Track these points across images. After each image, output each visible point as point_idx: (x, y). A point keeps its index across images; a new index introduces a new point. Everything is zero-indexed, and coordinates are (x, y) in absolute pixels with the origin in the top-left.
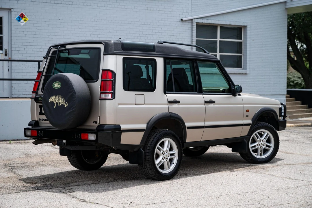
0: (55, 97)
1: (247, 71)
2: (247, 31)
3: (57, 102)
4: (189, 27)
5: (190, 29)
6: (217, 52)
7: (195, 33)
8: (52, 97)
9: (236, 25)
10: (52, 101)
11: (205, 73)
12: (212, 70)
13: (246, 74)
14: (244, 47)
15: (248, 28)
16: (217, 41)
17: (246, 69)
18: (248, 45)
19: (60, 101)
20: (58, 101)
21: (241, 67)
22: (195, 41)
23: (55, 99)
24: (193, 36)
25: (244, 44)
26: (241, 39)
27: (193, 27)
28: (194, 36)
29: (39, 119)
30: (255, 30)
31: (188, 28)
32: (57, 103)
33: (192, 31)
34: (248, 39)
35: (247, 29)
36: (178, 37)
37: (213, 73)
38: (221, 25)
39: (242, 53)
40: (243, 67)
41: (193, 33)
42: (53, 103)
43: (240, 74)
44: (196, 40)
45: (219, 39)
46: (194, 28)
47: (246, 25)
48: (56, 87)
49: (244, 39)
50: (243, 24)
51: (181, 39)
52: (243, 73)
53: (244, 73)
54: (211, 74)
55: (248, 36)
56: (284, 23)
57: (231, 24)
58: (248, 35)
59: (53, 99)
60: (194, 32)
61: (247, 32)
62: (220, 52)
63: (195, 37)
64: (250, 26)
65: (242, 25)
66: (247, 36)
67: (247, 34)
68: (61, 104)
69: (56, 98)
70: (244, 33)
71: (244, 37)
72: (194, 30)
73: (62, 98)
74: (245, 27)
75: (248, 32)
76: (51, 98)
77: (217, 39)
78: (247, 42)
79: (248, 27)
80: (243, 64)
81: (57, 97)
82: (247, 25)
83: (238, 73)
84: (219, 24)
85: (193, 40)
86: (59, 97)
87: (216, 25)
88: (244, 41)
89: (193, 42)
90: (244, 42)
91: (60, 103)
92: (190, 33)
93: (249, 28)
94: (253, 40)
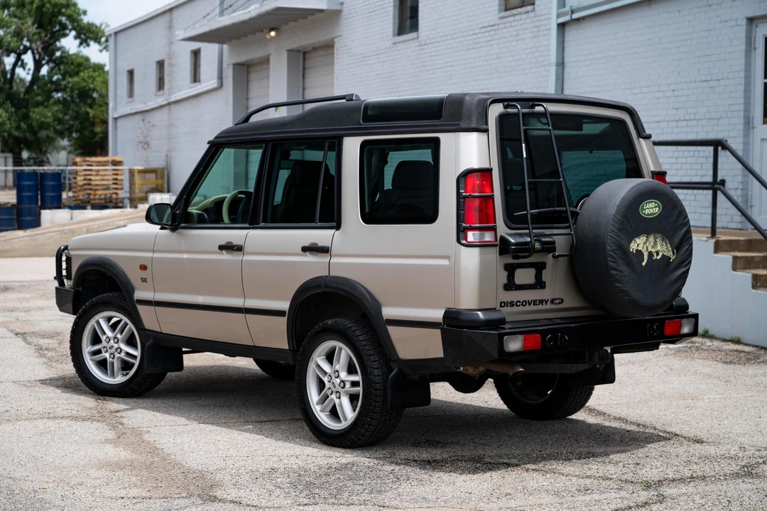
0: (645, 238)
3: (650, 250)
8: (637, 240)
10: (637, 250)
19: (659, 248)
20: (653, 247)
23: (645, 243)
29: (501, 303)
32: (650, 254)
42: (639, 253)
48: (648, 215)
59: (640, 244)
68: (661, 254)
69: (647, 240)
73: (663, 240)
76: (633, 241)
81: (651, 239)
86: (655, 238)
91: (658, 253)
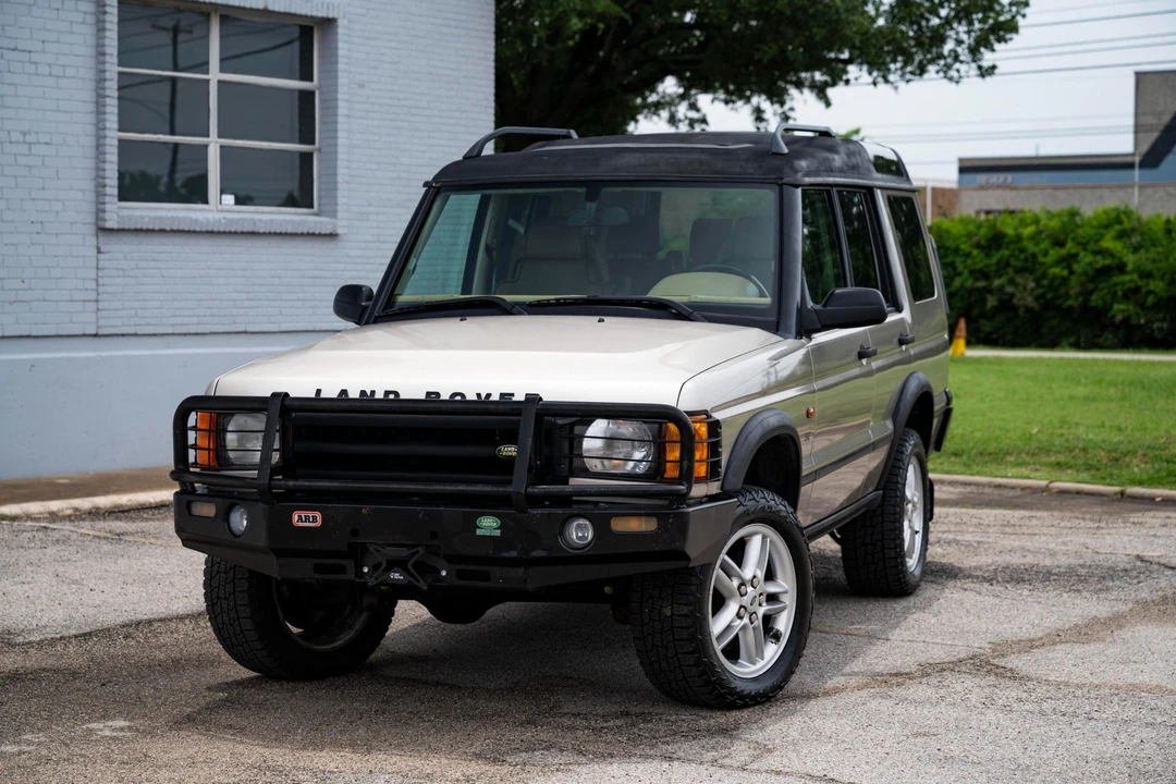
1: (341, 225)
2: (336, 41)
4: (85, 13)
5: (91, 19)
6: (208, 136)
7: (115, 43)
9: (293, 11)
11: (163, 227)
12: (193, 215)
13: (332, 236)
14: (322, 116)
15: (341, 31)
16: (208, 81)
17: (333, 214)
18: (340, 104)
21: (311, 206)
22: (116, 77)
24: (104, 54)
25: (321, 101)
26: (311, 80)
27: (105, 13)
28: (111, 55)
30: (367, 38)
31: (80, 17)
33: (100, 29)
34: (343, 80)
35: (337, 33)
36: (35, 57)
37: (198, 229)
38: (223, 13)
39: (313, 143)
40: (319, 205)
41: (107, 42)
43: (308, 234)
44: (120, 74)
45: (215, 75)
46: (108, 17)
47: (331, 16)
49: (320, 79)
50: (320, 12)
51: (50, 65)
52: (323, 232)
53: (328, 232)
54: (189, 232)
55: (341, 66)
56: (482, 17)
57: (271, 8)
58: (340, 60)
60: (108, 34)
61: (337, 48)
62: (219, 136)
63: (115, 60)
64: (350, 22)
65: (314, 14)
66: (336, 63)
67: (336, 56)
70: (319, 50)
71: (320, 72)
72: (108, 26)
74: (329, 23)
75: (343, 48)
77: (207, 73)
78: (337, 92)
79: (340, 23)
80: (320, 190)
82: (336, 16)
83: (299, 231)
84: (216, 6)
85: (108, 75)
87: (204, 9)
88: (320, 88)
89: (107, 84)
90: (320, 94)
92: (91, 40)
93: (346, 31)
94: (362, 86)
